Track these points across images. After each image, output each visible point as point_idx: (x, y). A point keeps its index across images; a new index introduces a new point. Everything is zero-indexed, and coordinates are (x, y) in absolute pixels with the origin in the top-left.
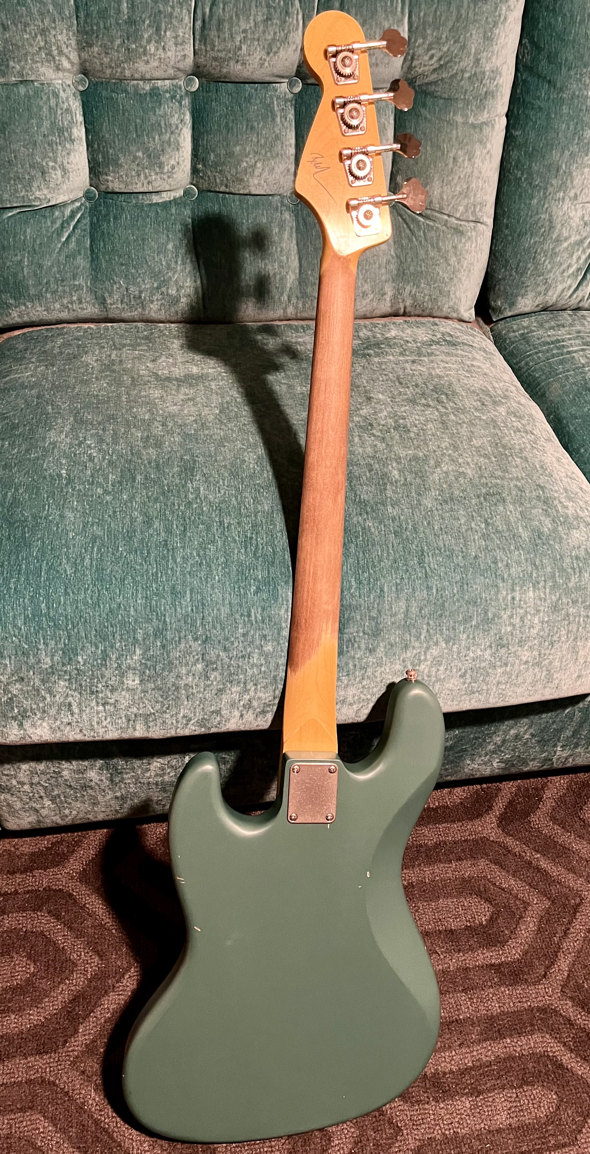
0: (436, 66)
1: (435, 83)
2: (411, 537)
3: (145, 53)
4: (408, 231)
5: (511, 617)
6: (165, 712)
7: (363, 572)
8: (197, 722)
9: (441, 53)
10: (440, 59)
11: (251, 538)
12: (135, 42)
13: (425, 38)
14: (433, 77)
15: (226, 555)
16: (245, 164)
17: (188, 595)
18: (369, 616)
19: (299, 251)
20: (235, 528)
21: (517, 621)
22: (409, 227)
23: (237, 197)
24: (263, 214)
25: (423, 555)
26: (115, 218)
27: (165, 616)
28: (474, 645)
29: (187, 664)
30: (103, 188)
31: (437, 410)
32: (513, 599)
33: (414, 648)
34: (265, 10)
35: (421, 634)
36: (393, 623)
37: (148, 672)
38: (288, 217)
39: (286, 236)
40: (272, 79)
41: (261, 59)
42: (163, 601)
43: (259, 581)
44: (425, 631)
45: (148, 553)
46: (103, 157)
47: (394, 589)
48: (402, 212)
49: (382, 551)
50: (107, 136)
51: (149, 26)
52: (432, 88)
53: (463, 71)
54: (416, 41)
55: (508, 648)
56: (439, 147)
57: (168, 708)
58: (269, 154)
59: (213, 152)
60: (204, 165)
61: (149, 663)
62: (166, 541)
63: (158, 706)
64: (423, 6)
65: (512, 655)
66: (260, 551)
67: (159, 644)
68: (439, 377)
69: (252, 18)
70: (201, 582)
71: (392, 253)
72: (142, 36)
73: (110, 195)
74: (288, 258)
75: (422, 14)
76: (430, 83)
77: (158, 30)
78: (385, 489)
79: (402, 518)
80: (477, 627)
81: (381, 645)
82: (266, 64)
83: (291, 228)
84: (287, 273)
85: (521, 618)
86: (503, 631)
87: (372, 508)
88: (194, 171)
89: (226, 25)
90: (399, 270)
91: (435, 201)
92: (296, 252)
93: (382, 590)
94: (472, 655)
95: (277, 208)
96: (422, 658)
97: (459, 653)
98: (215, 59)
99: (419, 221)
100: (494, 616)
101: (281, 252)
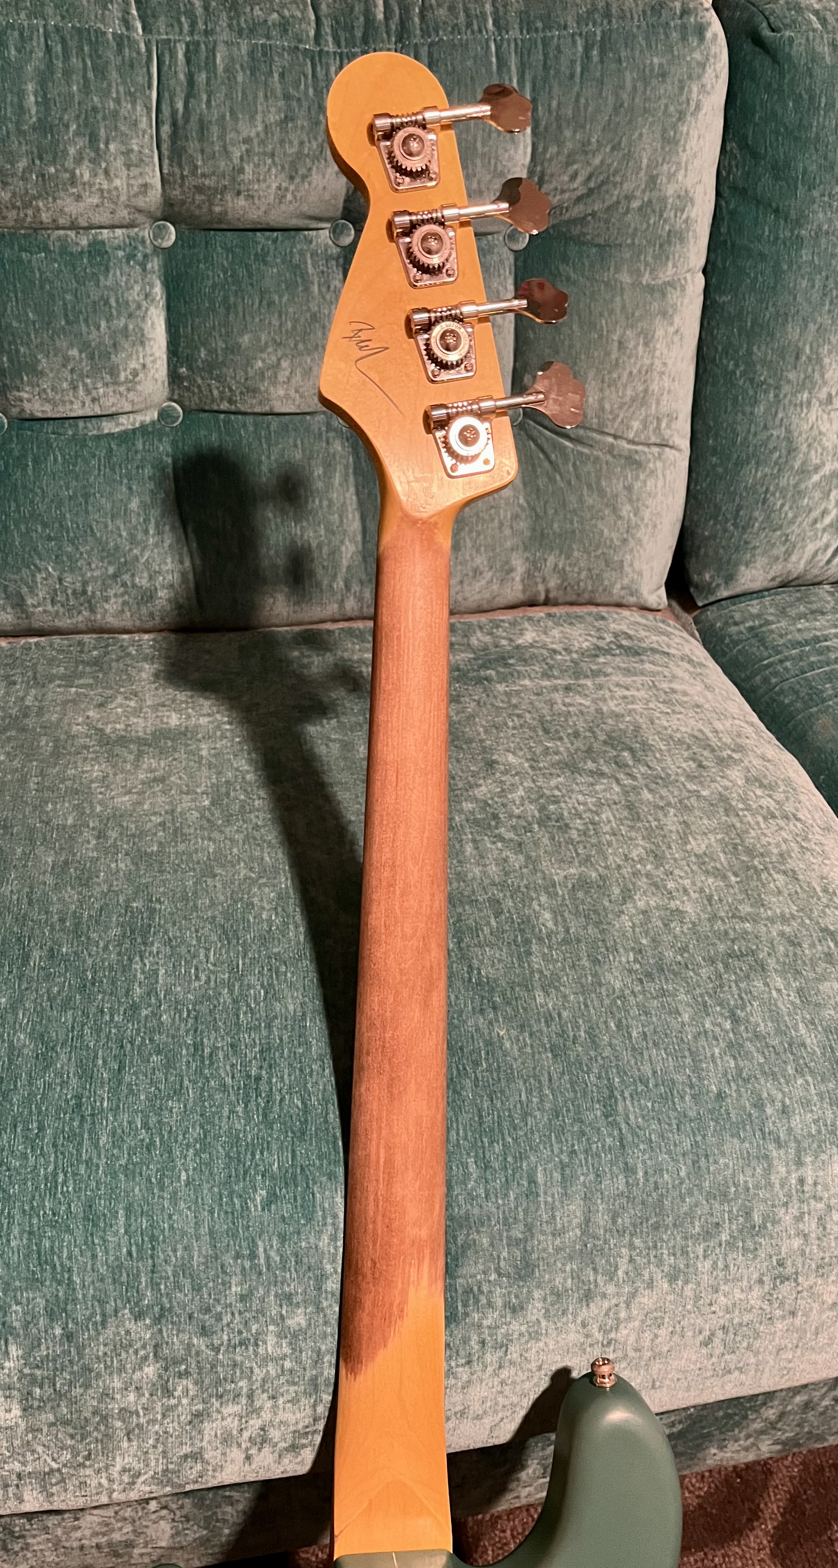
0: (582, 191)
1: (581, 221)
2: (585, 1059)
3: (73, 181)
4: (546, 464)
5: (799, 1218)
6: (82, 1465)
7: (491, 1143)
8: (153, 1477)
9: (589, 169)
10: (589, 178)
11: (258, 1079)
12: (54, 162)
13: (560, 144)
14: (577, 211)
15: (206, 1121)
16: (260, 364)
17: (122, 1220)
18: (509, 1238)
19: (361, 503)
20: (226, 1057)
21: (811, 1225)
22: (547, 457)
23: (250, 420)
24: (296, 446)
25: (612, 1096)
26: (36, 461)
27: (70, 1270)
28: (726, 1281)
29: (122, 1369)
30: (15, 411)
31: (618, 781)
32: (801, 1181)
33: (604, 1296)
34: (281, 103)
35: (617, 1268)
36: (558, 1250)
37: (38, 1390)
38: (339, 448)
39: (337, 479)
40: (301, 223)
41: (279, 188)
42: (67, 1237)
43: (273, 1178)
44: (625, 1260)
45: (41, 1128)
46: (11, 360)
47: (557, 1176)
48: (535, 433)
49: (529, 1092)
50: (15, 324)
51: (77, 133)
52: (576, 231)
53: (629, 198)
54: (545, 149)
55: (796, 1280)
56: (592, 326)
57: (88, 1457)
58: (301, 346)
59: (204, 345)
60: (190, 368)
61: (38, 1372)
62: (78, 1097)
63: (66, 1456)
64: (556, 90)
65: (805, 1294)
66: (276, 1108)
67: (58, 1331)
68: (617, 716)
69: (259, 117)
70: (150, 1190)
71: (522, 501)
72: (65, 152)
73: (27, 424)
74: (341, 516)
75: (554, 104)
76: (574, 221)
77: (93, 138)
78: (529, 953)
79: (565, 1014)
80: (731, 1245)
81: (536, 1294)
82: (289, 197)
83: (346, 467)
84: (342, 542)
85: (820, 1219)
86: (784, 1250)
87: (503, 994)
88: (174, 377)
89: (215, 130)
90: (534, 530)
91: (590, 413)
92: (355, 506)
93: (532, 1181)
94: (722, 1300)
95: (320, 434)
96: (623, 1315)
97: (697, 1298)
98: (199, 189)
99: (566, 447)
100: (766, 1218)
101: (329, 506)
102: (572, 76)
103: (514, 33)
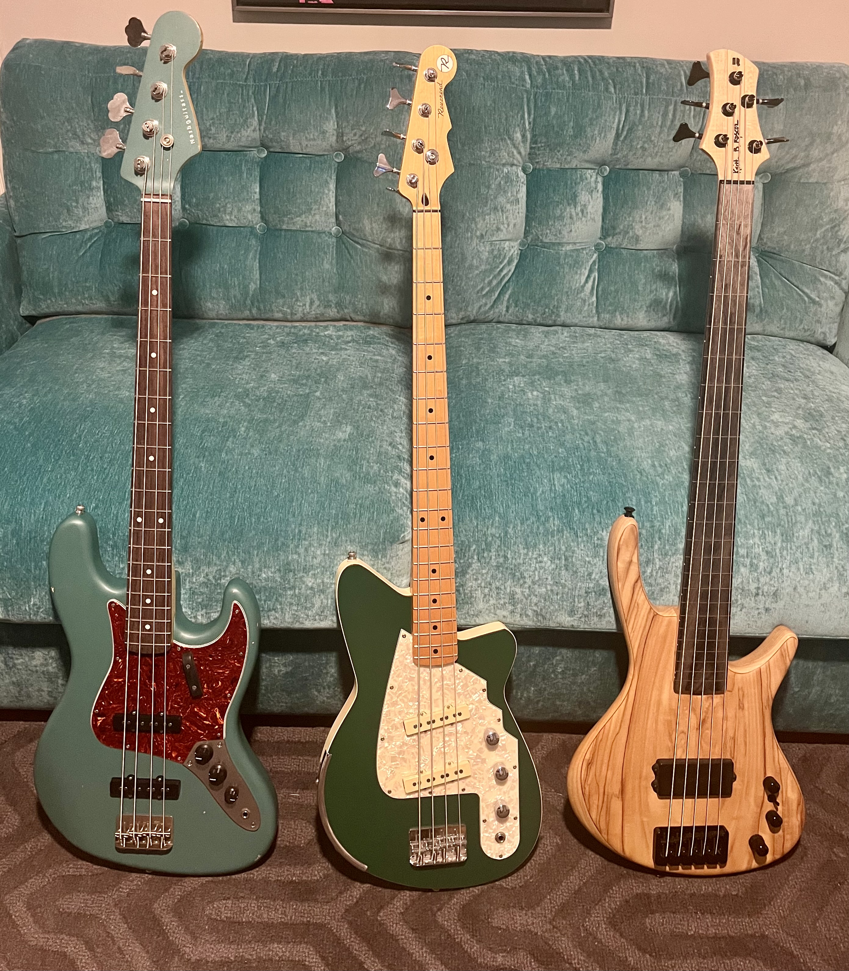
2: (231, 477)
4: (348, 255)
5: (297, 547)
7: (183, 501)
10: (361, 136)
11: (105, 469)
15: (82, 480)
16: (218, 205)
17: (43, 506)
18: (181, 535)
19: (260, 267)
20: (97, 461)
21: (301, 550)
22: (349, 253)
23: (215, 228)
24: (233, 240)
25: (235, 491)
26: (121, 240)
27: (21, 520)
28: (265, 567)
30: (116, 220)
32: (300, 532)
33: (215, 564)
35: (221, 554)
36: (199, 543)
38: (254, 243)
39: (251, 255)
40: (240, 149)
42: (23, 508)
44: (225, 552)
45: (25, 474)
46: (114, 200)
47: (204, 515)
48: (345, 241)
49: (204, 486)
50: (116, 186)
52: (359, 155)
55: (294, 573)
58: (236, 198)
59: (195, 196)
60: (190, 205)
62: (41, 466)
65: (298, 580)
66: (108, 479)
70: (55, 498)
71: (335, 271)
73: (121, 225)
74: (250, 272)
75: (344, 106)
76: (358, 152)
79: (230, 462)
80: (268, 552)
81: (189, 559)
82: (232, 139)
83: (256, 251)
84: (249, 283)
85: (306, 548)
86: (290, 558)
87: (210, 453)
88: (184, 209)
90: (339, 284)
91: (368, 235)
92: (257, 268)
94: (264, 575)
95: (246, 236)
96: (223, 574)
97: (253, 572)
99: (357, 248)
100: (283, 544)
101: (245, 268)
102: (352, 95)
103: (329, 78)
